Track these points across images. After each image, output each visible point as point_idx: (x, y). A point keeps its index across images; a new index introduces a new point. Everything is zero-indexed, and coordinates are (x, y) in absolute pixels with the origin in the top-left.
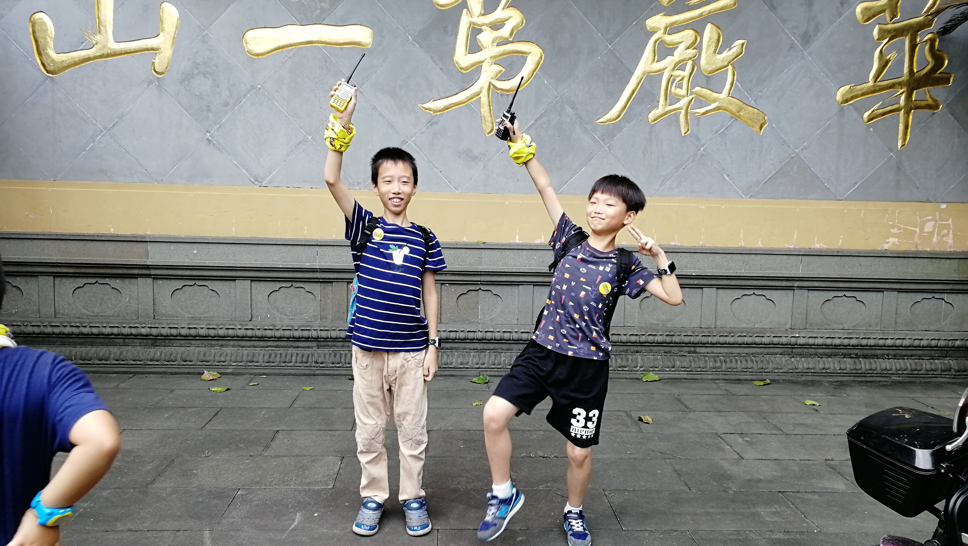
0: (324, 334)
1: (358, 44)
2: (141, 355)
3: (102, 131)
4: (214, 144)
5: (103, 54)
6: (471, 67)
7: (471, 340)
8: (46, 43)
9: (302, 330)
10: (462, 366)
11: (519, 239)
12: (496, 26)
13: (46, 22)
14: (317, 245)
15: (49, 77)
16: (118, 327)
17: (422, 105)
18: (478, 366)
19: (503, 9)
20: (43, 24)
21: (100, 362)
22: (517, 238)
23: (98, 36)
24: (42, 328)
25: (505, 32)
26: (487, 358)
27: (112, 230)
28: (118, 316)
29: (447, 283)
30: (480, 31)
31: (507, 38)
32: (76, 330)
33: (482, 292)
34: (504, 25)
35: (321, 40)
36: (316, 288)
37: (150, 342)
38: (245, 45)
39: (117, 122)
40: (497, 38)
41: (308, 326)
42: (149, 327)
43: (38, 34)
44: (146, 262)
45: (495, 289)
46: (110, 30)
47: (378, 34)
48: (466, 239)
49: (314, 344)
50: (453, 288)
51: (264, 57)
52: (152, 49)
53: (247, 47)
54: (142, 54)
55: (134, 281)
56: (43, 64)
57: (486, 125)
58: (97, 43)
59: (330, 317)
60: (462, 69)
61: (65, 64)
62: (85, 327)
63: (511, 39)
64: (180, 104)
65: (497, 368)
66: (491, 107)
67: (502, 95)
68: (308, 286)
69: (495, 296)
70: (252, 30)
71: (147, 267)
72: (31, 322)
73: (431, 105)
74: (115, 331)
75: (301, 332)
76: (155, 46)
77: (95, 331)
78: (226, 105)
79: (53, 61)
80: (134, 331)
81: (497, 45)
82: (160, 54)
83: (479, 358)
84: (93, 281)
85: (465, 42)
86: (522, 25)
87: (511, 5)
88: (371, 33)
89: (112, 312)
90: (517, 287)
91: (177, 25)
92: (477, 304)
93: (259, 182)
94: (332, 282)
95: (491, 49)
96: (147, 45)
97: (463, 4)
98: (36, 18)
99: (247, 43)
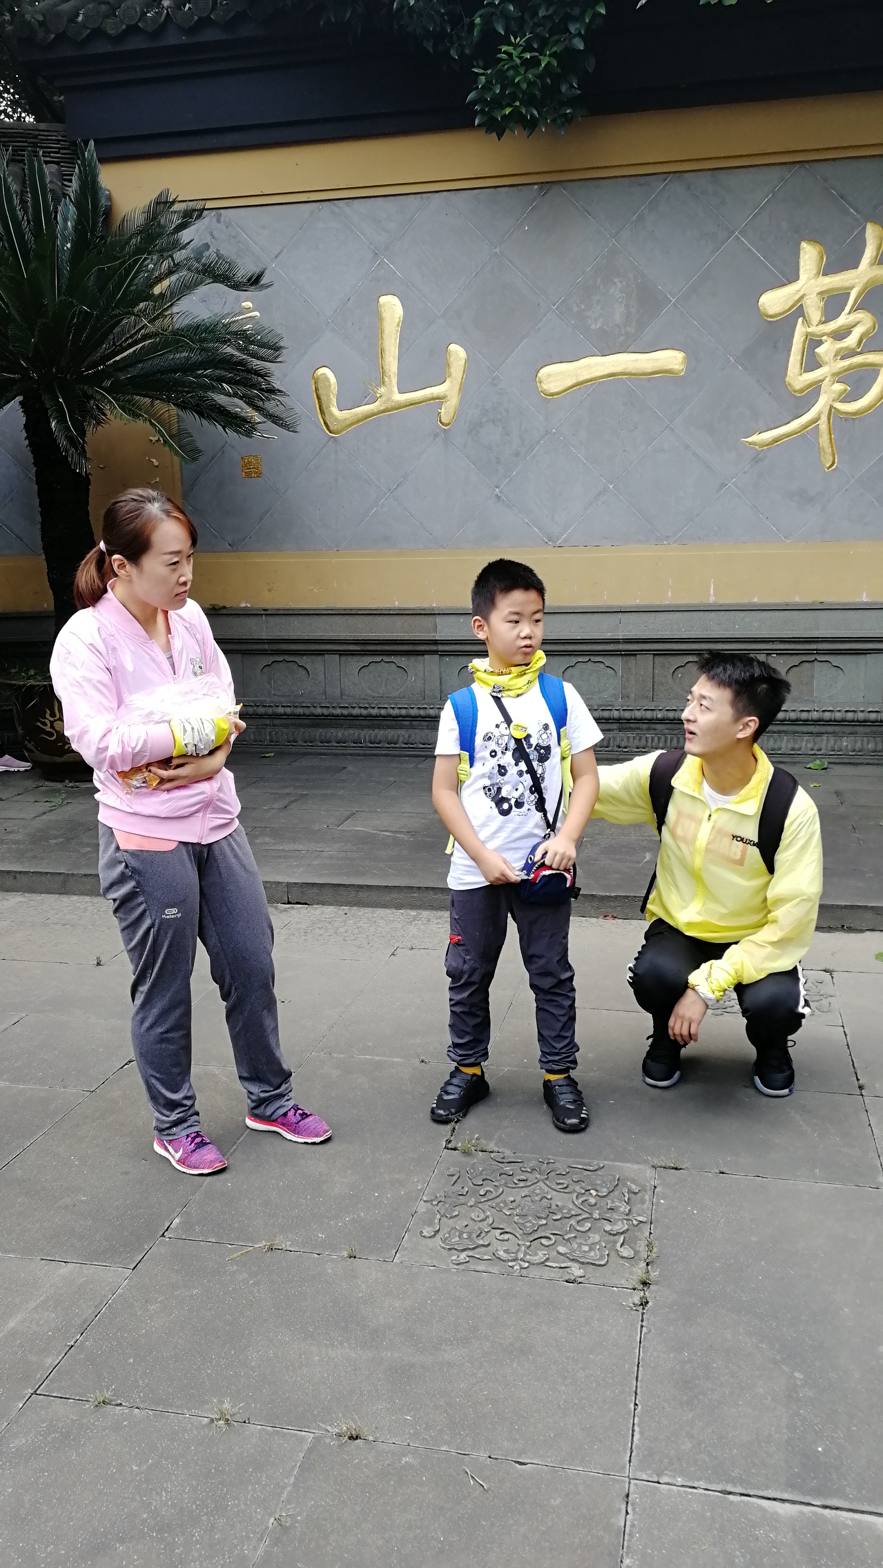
0: (627, 715)
1: (669, 371)
3: (385, 494)
4: (504, 500)
5: (387, 408)
6: (807, 389)
7: (804, 721)
8: (329, 400)
9: (603, 710)
10: (793, 752)
11: (867, 597)
12: (840, 335)
13: (329, 377)
14: (620, 612)
15: (332, 437)
16: (406, 708)
17: (745, 440)
18: (813, 752)
19: (849, 313)
20: (327, 379)
21: (389, 746)
22: (864, 595)
23: (382, 388)
24: (331, 709)
25: (851, 341)
26: (825, 742)
27: (397, 603)
28: (404, 697)
29: (774, 654)
30: (820, 343)
31: (854, 349)
32: (364, 712)
33: (819, 664)
34: (850, 332)
35: (625, 371)
36: (617, 663)
38: (538, 384)
39: (401, 482)
40: (841, 349)
41: (609, 705)
43: (321, 392)
44: (435, 636)
45: (835, 660)
46: (394, 381)
47: (692, 358)
48: (798, 599)
49: (615, 726)
50: (781, 660)
51: (560, 396)
52: (438, 398)
53: (541, 386)
54: (427, 404)
55: (420, 658)
56: (325, 423)
57: (825, 458)
58: (380, 397)
59: (632, 696)
60: (796, 391)
61: (348, 422)
62: (373, 708)
63: (859, 350)
64: (467, 457)
65: (836, 755)
66: (833, 436)
67: (846, 420)
68: (607, 661)
69: (835, 668)
70: (547, 366)
71: (436, 642)
72: (320, 704)
73: (756, 438)
74: (403, 712)
75: (601, 713)
76: (441, 395)
77: (383, 712)
78: (517, 454)
79: (336, 419)
80: (422, 712)
81: (841, 359)
82: (446, 402)
83: (815, 743)
84: (378, 659)
85: (799, 358)
86: (873, 331)
87: (859, 306)
88: (684, 358)
89: (398, 692)
90: (863, 656)
91: (464, 368)
92: (813, 677)
93: (552, 542)
94: (636, 655)
95: (833, 364)
96: (432, 393)
97: (798, 311)
98: (319, 374)
99: (540, 382)
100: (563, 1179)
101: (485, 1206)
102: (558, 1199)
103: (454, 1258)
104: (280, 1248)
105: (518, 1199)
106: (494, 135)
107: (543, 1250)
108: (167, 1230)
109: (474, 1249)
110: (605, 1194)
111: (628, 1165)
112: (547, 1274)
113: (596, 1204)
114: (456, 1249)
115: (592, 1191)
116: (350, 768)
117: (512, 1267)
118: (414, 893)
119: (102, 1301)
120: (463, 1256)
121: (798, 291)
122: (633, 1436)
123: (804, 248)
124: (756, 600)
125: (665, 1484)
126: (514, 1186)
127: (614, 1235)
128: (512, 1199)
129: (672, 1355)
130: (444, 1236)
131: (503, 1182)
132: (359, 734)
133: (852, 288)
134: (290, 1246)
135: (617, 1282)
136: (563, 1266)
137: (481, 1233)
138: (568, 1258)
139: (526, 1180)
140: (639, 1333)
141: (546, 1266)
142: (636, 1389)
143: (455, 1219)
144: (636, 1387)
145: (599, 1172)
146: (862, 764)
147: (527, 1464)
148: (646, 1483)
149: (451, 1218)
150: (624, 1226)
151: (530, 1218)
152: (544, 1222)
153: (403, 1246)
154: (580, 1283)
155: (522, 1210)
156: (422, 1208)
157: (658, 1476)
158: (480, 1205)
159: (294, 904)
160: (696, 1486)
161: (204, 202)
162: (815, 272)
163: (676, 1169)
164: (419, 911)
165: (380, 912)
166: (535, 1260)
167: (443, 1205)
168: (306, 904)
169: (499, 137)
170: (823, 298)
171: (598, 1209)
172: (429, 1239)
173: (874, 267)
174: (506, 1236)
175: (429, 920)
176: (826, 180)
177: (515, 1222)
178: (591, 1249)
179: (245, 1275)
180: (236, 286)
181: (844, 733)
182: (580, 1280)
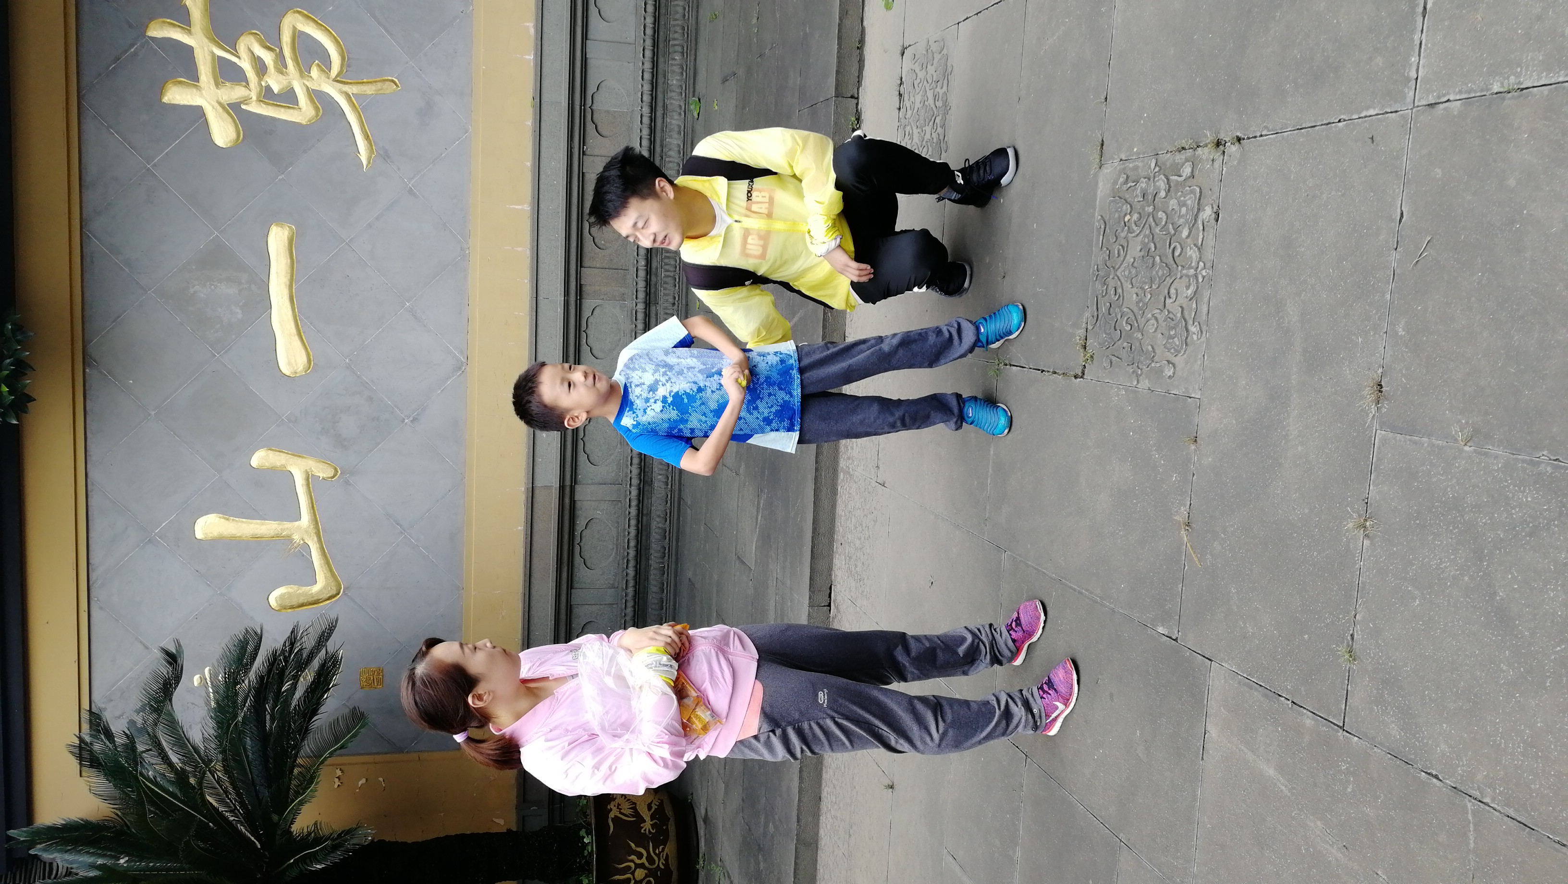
0: (641, 295)
1: (290, 241)
2: (661, 495)
3: (406, 537)
4: (417, 415)
5: (316, 533)
6: (315, 103)
7: (651, 120)
8: (305, 594)
9: (636, 320)
10: (682, 133)
11: (529, 55)
12: (261, 68)
13: (280, 593)
14: (536, 298)
15: (344, 592)
16: (629, 520)
17: (365, 167)
18: (683, 114)
19: (239, 57)
20: (282, 597)
21: (668, 538)
22: (527, 57)
23: (295, 538)
24: (628, 598)
25: (268, 57)
26: (674, 102)
27: (520, 528)
28: (618, 523)
29: (583, 148)
30: (268, 89)
31: (276, 55)
32: (632, 564)
33: (594, 105)
34: (259, 58)
35: (288, 286)
36: (588, 304)
37: (647, 488)
38: (297, 375)
39: (395, 521)
40: (275, 67)
41: (632, 313)
42: (630, 487)
43: (295, 602)
44: (556, 488)
45: (591, 88)
46: (287, 525)
47: (277, 217)
48: (529, 122)
49: (653, 308)
50: (590, 141)
51: (311, 354)
52: (307, 479)
53: (300, 372)
54: (313, 490)
55: (578, 505)
56: (329, 598)
57: (387, 89)
59: (622, 290)
60: (317, 115)
61: (329, 575)
62: (628, 553)
63: (278, 50)
64: (371, 451)
65: (686, 89)
66: (365, 80)
67: (349, 66)
68: (586, 313)
69: (600, 88)
70: (280, 365)
71: (562, 487)
72: (622, 611)
73: (364, 157)
74: (633, 522)
75: (638, 321)
76: (304, 476)
77: (632, 544)
78: (370, 399)
79: (325, 588)
80: (634, 503)
81: (286, 68)
82: (312, 471)
83: (673, 111)
84: (577, 548)
85: (283, 110)
86: (258, 35)
87: (232, 45)
88: (277, 225)
89: (612, 528)
90: (589, 61)
91: (276, 451)
92: (608, 112)
93: (462, 365)
94: (580, 284)
95: (291, 76)
96: (302, 485)
97: (235, 110)
98: (276, 605)
99: (296, 373)
100: (1115, 251)
101: (1142, 321)
102: (1135, 250)
103: (1195, 337)
104: (1187, 515)
105: (1135, 290)
106: (29, 405)
107: (1186, 253)
108: (1170, 638)
109: (1185, 321)
110: (1129, 206)
111: (1099, 193)
112: (1210, 242)
113: (1140, 213)
114: (1187, 338)
115: (1126, 219)
116: (690, 574)
117: (1204, 277)
118: (821, 475)
119: (1245, 684)
120: (1193, 329)
121: (213, 108)
122: (1370, 116)
123: (169, 99)
124: (529, 164)
125: (1417, 73)
126: (1121, 298)
127: (1170, 187)
128: (1135, 296)
129: (1290, 100)
130: (1172, 354)
131: (1117, 310)
132: (654, 569)
133: (213, 54)
134: (1185, 506)
135: (1217, 171)
136: (1202, 228)
137: (1170, 318)
138: (1193, 225)
139: (1115, 288)
140: (1267, 137)
141: (1202, 244)
142: (1324, 124)
143: (1155, 347)
144: (1322, 125)
145: (1106, 219)
146: (695, 65)
147: (1402, 211)
148: (1417, 90)
149: (1154, 352)
150: (1161, 178)
151: (1154, 273)
152: (1158, 258)
153: (1183, 392)
154: (1218, 207)
155: (1146, 283)
156: (1145, 384)
157: (1409, 81)
158: (1141, 326)
159: (830, 600)
160: (1419, 42)
161: (82, 711)
162: (195, 90)
163: (1102, 145)
164: (839, 471)
165: (840, 510)
166: (1196, 256)
167: (1142, 363)
168: (831, 588)
169: (31, 399)
170: (222, 83)
171: (1144, 210)
172: (1177, 369)
173: (193, 30)
174: (1173, 291)
175: (849, 458)
176: (100, 75)
177: (1158, 288)
178: (1184, 204)
179: (1216, 544)
180: (178, 678)
181: (664, 83)
182: (1215, 208)
